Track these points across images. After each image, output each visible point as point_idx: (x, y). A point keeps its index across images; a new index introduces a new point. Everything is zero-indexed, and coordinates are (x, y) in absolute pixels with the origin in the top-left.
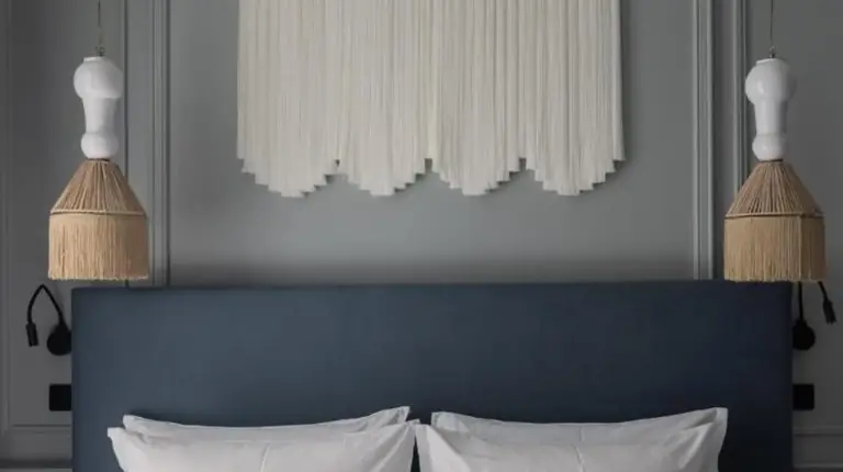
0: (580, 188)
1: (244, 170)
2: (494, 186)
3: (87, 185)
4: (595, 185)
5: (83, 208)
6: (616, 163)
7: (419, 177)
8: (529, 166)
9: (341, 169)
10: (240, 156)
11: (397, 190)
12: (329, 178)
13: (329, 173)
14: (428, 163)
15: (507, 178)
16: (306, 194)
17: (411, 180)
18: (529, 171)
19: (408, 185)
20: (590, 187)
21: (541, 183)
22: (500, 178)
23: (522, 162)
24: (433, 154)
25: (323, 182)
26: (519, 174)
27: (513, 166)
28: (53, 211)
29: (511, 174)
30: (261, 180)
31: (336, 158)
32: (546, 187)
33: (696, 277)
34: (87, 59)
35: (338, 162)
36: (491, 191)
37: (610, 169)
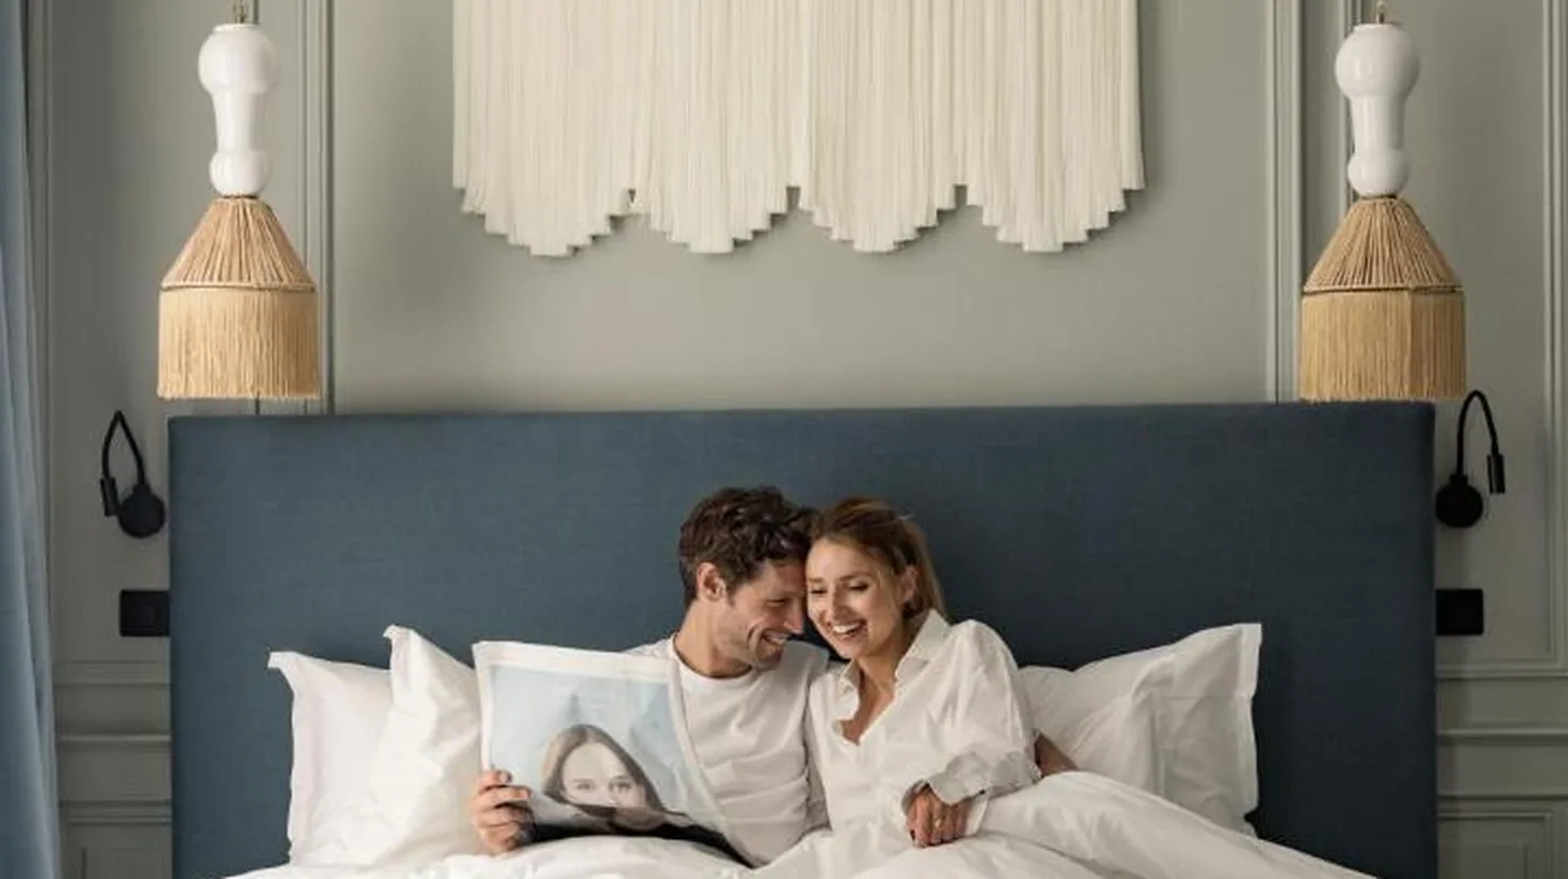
0: (1061, 240)
1: (467, 208)
2: (909, 235)
3: (224, 238)
4: (1091, 233)
5: (220, 279)
6: (1127, 193)
7: (775, 219)
8: (972, 198)
9: (636, 206)
10: (458, 182)
11: (737, 243)
12: (615, 221)
13: (617, 212)
14: (793, 193)
15: (933, 221)
16: (576, 249)
17: (761, 223)
18: (972, 207)
19: (756, 233)
20: (1082, 237)
21: (994, 229)
22: (921, 223)
23: (960, 191)
24: (801, 179)
25: (603, 228)
26: (956, 212)
27: (945, 201)
28: (165, 284)
29: (941, 214)
30: (495, 224)
31: (627, 186)
32: (1001, 236)
33: (1271, 398)
34: (219, 29)
35: (632, 193)
36: (906, 243)
37: (1118, 204)
